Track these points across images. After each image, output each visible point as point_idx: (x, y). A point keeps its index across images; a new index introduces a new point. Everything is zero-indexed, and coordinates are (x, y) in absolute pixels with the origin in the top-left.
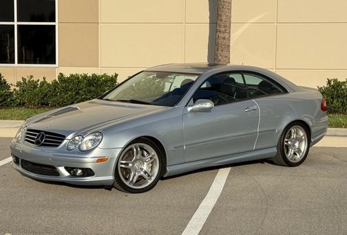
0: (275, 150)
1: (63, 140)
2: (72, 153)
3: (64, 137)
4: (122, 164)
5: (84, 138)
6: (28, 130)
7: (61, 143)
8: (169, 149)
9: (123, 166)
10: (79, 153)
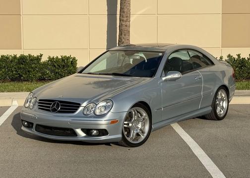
0: (210, 108)
1: (79, 107)
2: (88, 118)
3: (80, 104)
4: (125, 124)
5: (97, 105)
6: (40, 100)
7: (77, 110)
8: (153, 110)
9: (126, 126)
10: (94, 117)
